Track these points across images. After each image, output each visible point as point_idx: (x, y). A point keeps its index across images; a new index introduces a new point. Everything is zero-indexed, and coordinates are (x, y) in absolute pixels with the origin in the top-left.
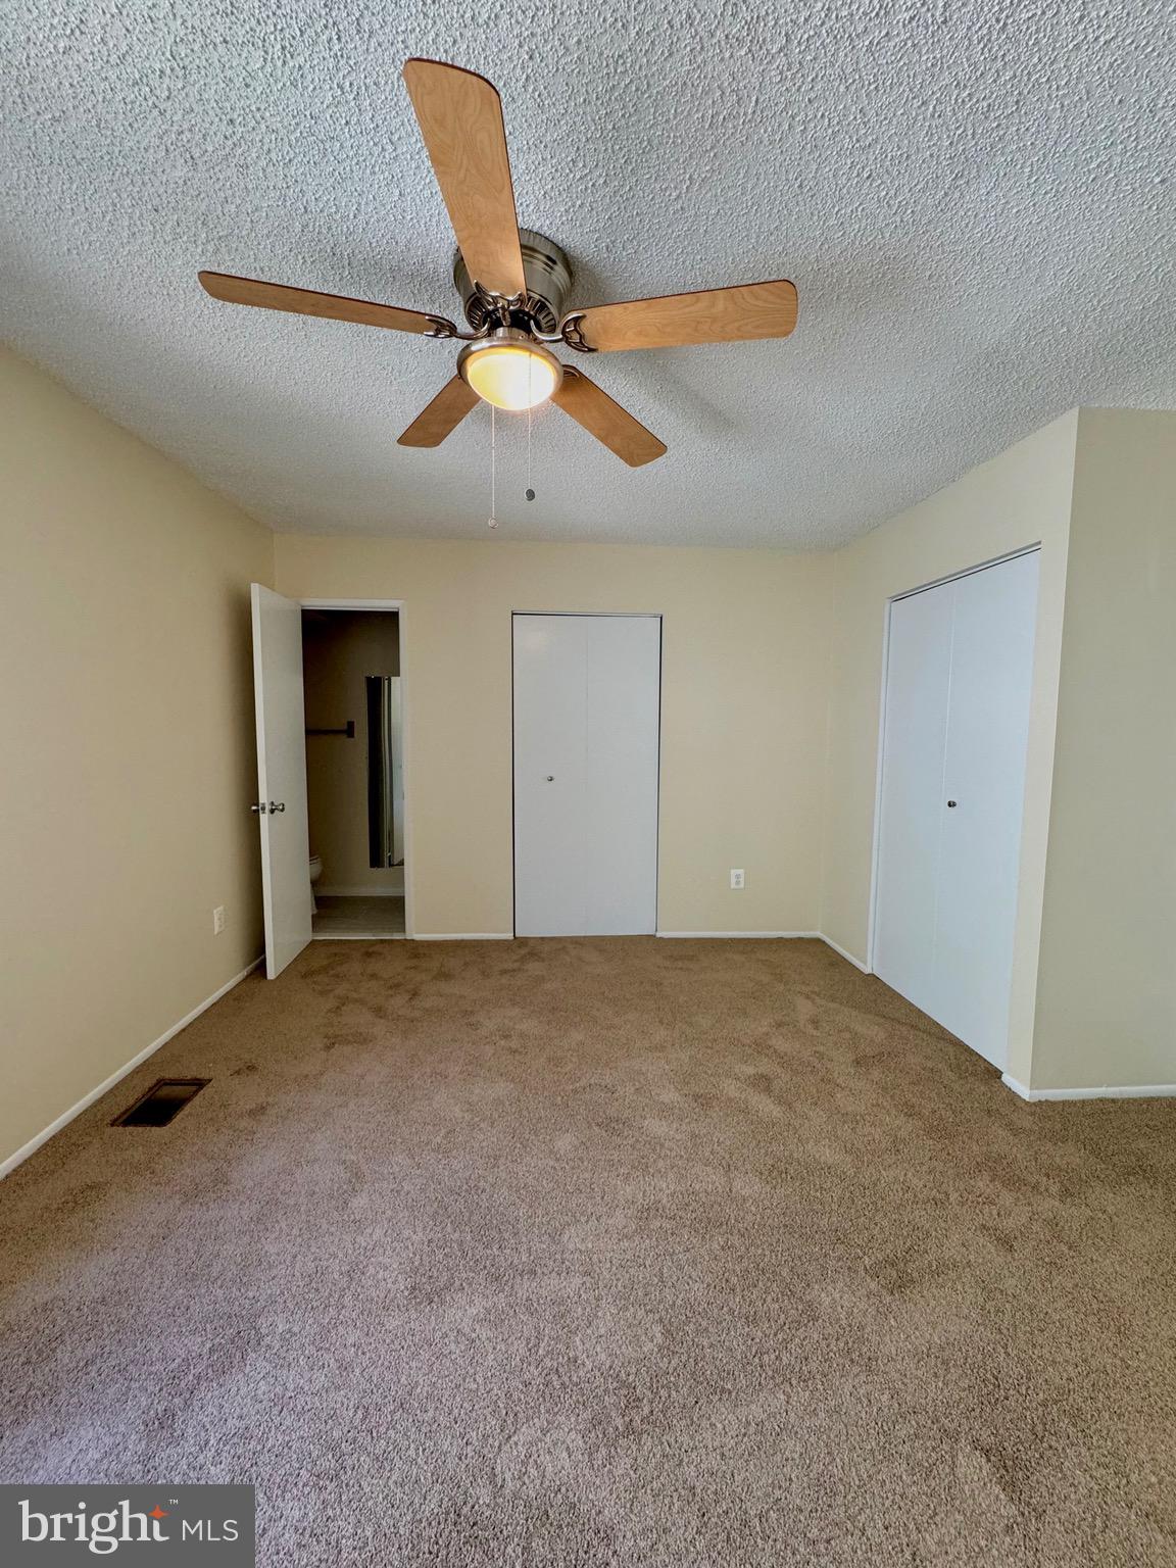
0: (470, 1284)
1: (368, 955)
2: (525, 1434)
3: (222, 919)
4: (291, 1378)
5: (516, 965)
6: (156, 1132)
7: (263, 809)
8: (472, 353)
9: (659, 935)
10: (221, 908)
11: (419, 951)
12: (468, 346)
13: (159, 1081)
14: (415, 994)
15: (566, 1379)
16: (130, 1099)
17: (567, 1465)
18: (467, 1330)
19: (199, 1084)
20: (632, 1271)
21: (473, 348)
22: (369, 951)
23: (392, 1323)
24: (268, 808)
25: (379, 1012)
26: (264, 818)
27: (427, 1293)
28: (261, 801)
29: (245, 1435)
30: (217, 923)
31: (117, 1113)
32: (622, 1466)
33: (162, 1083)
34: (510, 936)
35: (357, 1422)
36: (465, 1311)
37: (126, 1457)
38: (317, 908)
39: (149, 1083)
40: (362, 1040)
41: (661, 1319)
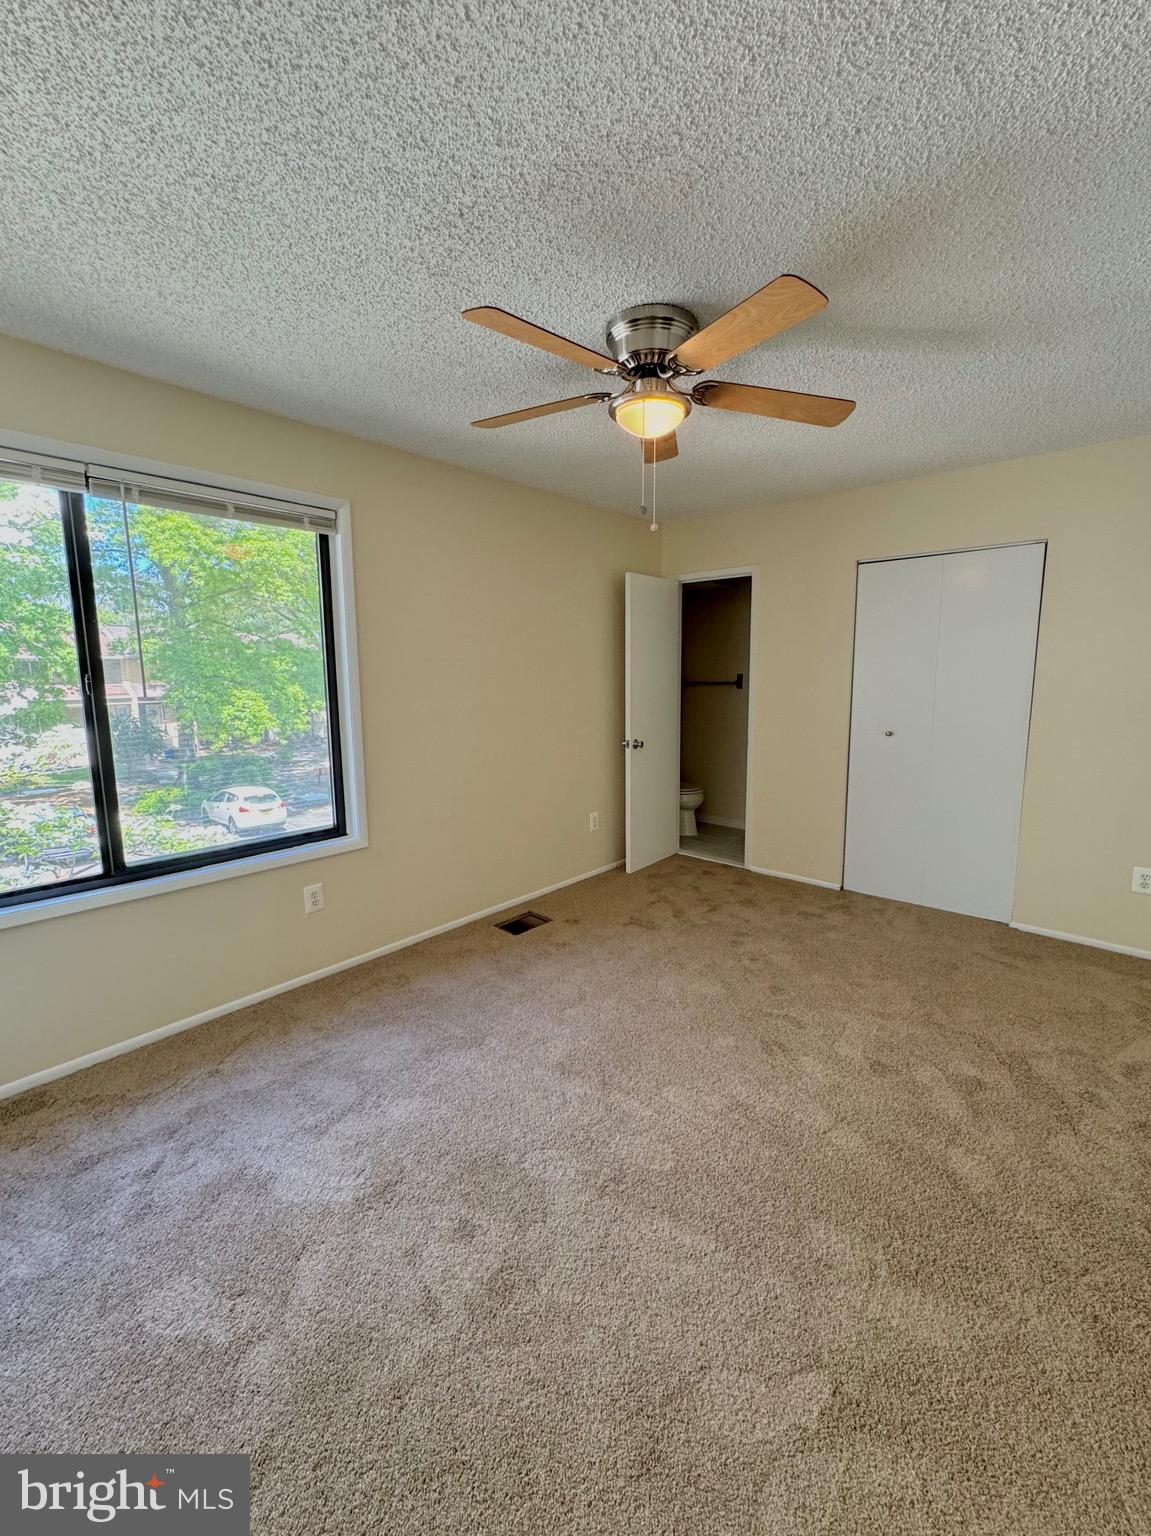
0: (589, 1078)
1: (706, 873)
2: (552, 1153)
3: (596, 820)
4: (481, 1066)
5: (819, 911)
6: (510, 936)
7: (628, 744)
8: (615, 408)
9: (1013, 925)
10: (596, 814)
11: (746, 878)
12: (611, 405)
13: (530, 912)
14: (713, 909)
15: (594, 1147)
16: (512, 916)
17: (558, 1177)
18: (568, 1097)
19: (546, 920)
20: (689, 1129)
21: (614, 405)
22: (709, 870)
23: (537, 1072)
24: (631, 744)
25: (678, 914)
26: (628, 751)
27: (564, 1069)
28: (627, 738)
29: (448, 1074)
30: (592, 824)
31: (501, 920)
32: (584, 1198)
33: (530, 914)
34: (837, 887)
35: (490, 1098)
36: (575, 1088)
37: (411, 1055)
38: (698, 830)
39: (524, 912)
40: (651, 926)
41: (678, 1161)
